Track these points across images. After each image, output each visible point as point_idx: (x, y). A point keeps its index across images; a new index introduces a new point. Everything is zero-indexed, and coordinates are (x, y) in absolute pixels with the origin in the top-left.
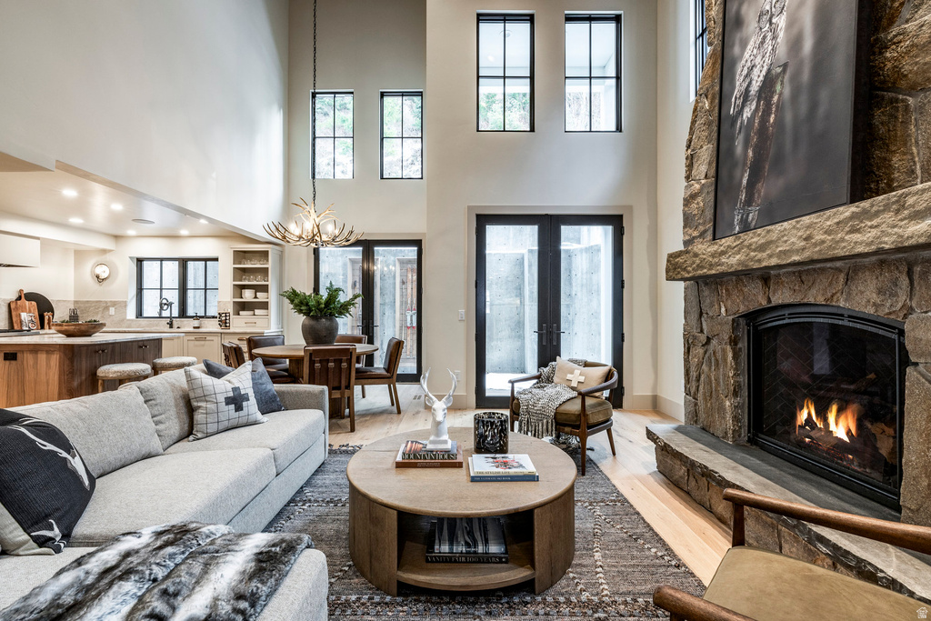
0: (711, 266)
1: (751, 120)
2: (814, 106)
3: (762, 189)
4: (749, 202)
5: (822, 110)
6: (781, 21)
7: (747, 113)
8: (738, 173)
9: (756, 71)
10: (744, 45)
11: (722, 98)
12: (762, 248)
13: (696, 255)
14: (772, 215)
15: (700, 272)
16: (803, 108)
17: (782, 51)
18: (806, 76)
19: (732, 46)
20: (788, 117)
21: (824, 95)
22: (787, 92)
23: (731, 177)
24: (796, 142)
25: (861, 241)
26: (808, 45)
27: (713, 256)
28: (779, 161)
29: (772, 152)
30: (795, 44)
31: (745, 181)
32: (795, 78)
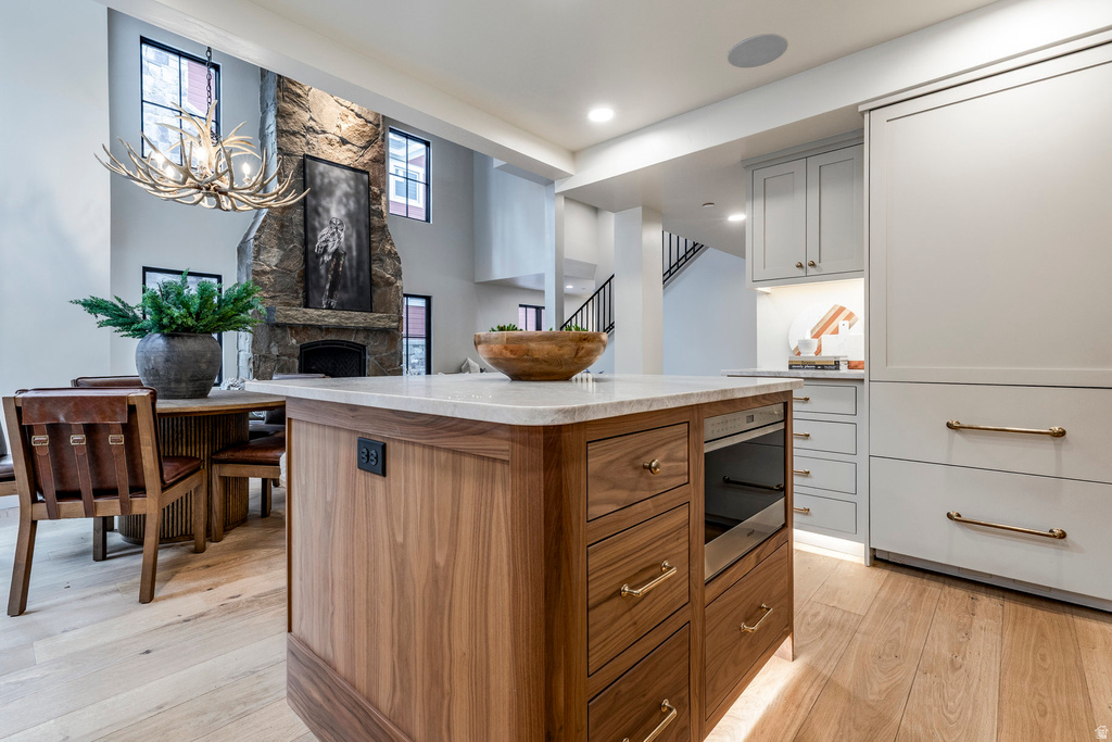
0: (318, 321)
1: (329, 263)
2: (358, 276)
3: (338, 294)
4: (331, 296)
5: (361, 279)
6: (343, 235)
7: (327, 258)
8: (323, 281)
9: (330, 244)
10: (323, 227)
11: (307, 239)
12: (347, 319)
13: (305, 313)
14: (342, 307)
15: (308, 322)
16: (354, 275)
17: (343, 246)
18: (354, 263)
19: (314, 220)
20: (348, 273)
21: (361, 274)
22: (347, 263)
23: (318, 282)
24: (352, 283)
25: (381, 324)
26: (354, 253)
27: (319, 316)
28: (345, 287)
29: (342, 281)
30: (349, 248)
31: (328, 287)
32: (350, 260)
